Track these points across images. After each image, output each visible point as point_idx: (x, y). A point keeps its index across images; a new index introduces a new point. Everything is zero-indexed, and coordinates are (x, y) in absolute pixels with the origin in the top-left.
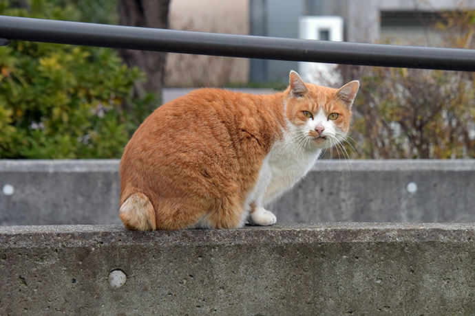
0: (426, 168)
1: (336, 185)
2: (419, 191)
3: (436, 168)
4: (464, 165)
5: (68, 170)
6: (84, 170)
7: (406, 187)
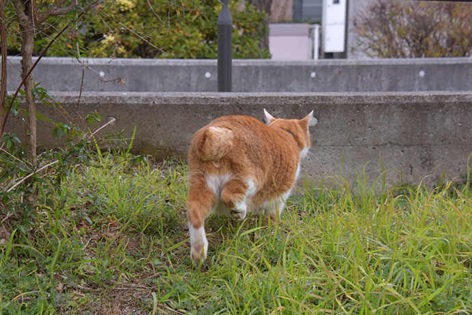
0: (430, 63)
1: (379, 72)
2: (426, 76)
3: (436, 63)
4: (452, 61)
5: (237, 65)
6: (245, 65)
7: (418, 73)
